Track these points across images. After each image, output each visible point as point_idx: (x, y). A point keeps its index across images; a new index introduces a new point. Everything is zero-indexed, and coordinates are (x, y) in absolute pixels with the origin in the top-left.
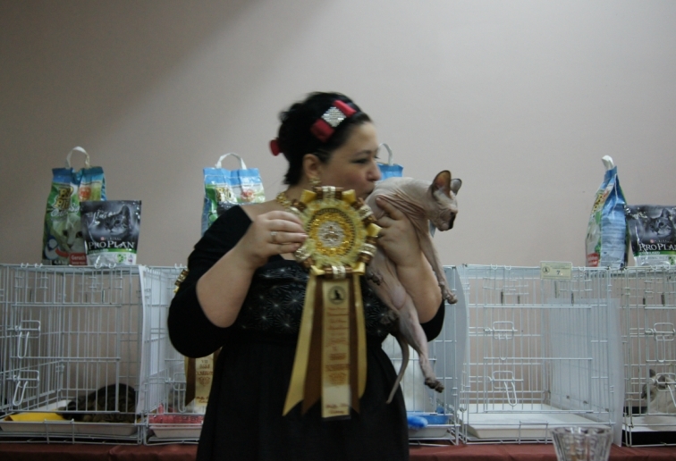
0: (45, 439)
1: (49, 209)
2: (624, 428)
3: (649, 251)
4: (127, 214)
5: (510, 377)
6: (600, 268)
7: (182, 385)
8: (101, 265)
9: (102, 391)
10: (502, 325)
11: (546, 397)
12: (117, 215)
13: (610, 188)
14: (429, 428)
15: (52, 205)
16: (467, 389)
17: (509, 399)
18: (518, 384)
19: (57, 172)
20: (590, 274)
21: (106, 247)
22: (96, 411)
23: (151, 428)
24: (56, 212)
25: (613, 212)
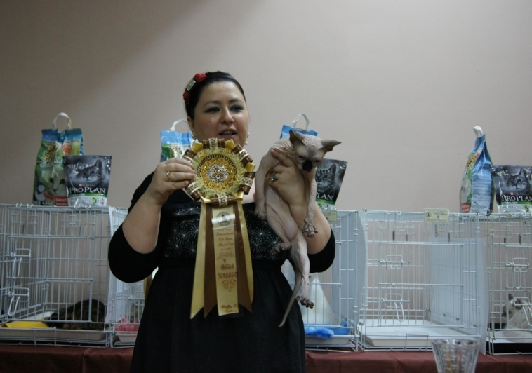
0: (33, 342)
1: (39, 161)
2: (488, 340)
3: (509, 201)
4: (100, 166)
5: (399, 298)
6: (471, 214)
7: (141, 301)
8: (79, 206)
9: (78, 305)
10: (394, 258)
11: (427, 314)
12: (92, 167)
13: (479, 151)
14: (336, 338)
15: (41, 158)
16: (364, 307)
17: (398, 316)
18: (405, 304)
19: (45, 132)
20: (463, 218)
21: (84, 192)
22: (74, 321)
23: (117, 334)
24: (44, 164)
25: (482, 170)
